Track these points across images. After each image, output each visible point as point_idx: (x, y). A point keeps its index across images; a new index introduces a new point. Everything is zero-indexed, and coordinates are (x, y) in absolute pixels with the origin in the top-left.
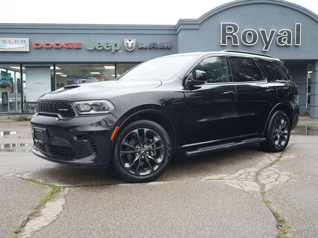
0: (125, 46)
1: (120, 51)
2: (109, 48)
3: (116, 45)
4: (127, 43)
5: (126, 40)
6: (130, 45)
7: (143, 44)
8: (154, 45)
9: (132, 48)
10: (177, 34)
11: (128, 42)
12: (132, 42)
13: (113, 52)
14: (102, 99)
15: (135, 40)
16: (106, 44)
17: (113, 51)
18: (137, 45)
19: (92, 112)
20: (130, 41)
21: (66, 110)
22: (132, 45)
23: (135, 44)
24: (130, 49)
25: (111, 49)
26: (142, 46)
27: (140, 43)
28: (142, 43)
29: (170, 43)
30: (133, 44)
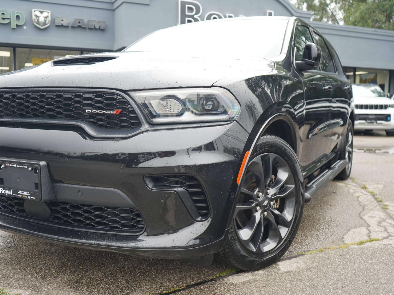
0: (34, 19)
1: (25, 28)
2: (6, 21)
3: (18, 17)
4: (36, 16)
5: (35, 11)
6: (42, 19)
7: (62, 20)
8: (79, 22)
9: (45, 24)
10: (114, 10)
11: (38, 13)
12: (45, 14)
13: (13, 29)
14: (212, 86)
15: (49, 12)
16: (1, 13)
17: (13, 25)
18: (53, 21)
19: (188, 117)
20: (42, 12)
21: (113, 112)
22: (44, 20)
23: (49, 18)
24: (42, 26)
25: (9, 23)
26: (62, 22)
27: (57, 17)
28: (61, 18)
29: (104, 22)
30: (46, 17)
